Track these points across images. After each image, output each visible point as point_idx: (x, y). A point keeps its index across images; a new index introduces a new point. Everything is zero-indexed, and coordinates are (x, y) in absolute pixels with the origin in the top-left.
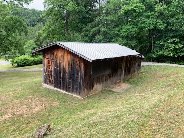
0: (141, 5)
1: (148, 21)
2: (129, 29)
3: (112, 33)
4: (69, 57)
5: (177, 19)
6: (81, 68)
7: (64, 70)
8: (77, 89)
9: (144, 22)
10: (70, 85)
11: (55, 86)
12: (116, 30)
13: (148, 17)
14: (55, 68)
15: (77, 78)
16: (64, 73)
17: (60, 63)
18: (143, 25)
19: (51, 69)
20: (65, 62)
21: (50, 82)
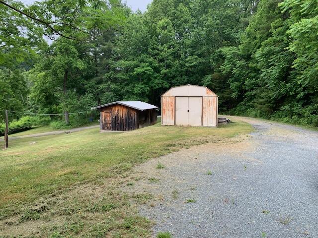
0: (149, 68)
1: (156, 81)
2: (141, 88)
3: (124, 90)
4: (125, 110)
5: (177, 80)
6: (134, 115)
7: (121, 118)
8: (131, 128)
9: (153, 83)
10: (126, 126)
11: (112, 130)
12: (129, 88)
13: (156, 78)
14: (112, 118)
15: (131, 122)
16: (121, 121)
17: (118, 114)
18: (153, 85)
19: (108, 119)
20: (122, 113)
21: (108, 128)
